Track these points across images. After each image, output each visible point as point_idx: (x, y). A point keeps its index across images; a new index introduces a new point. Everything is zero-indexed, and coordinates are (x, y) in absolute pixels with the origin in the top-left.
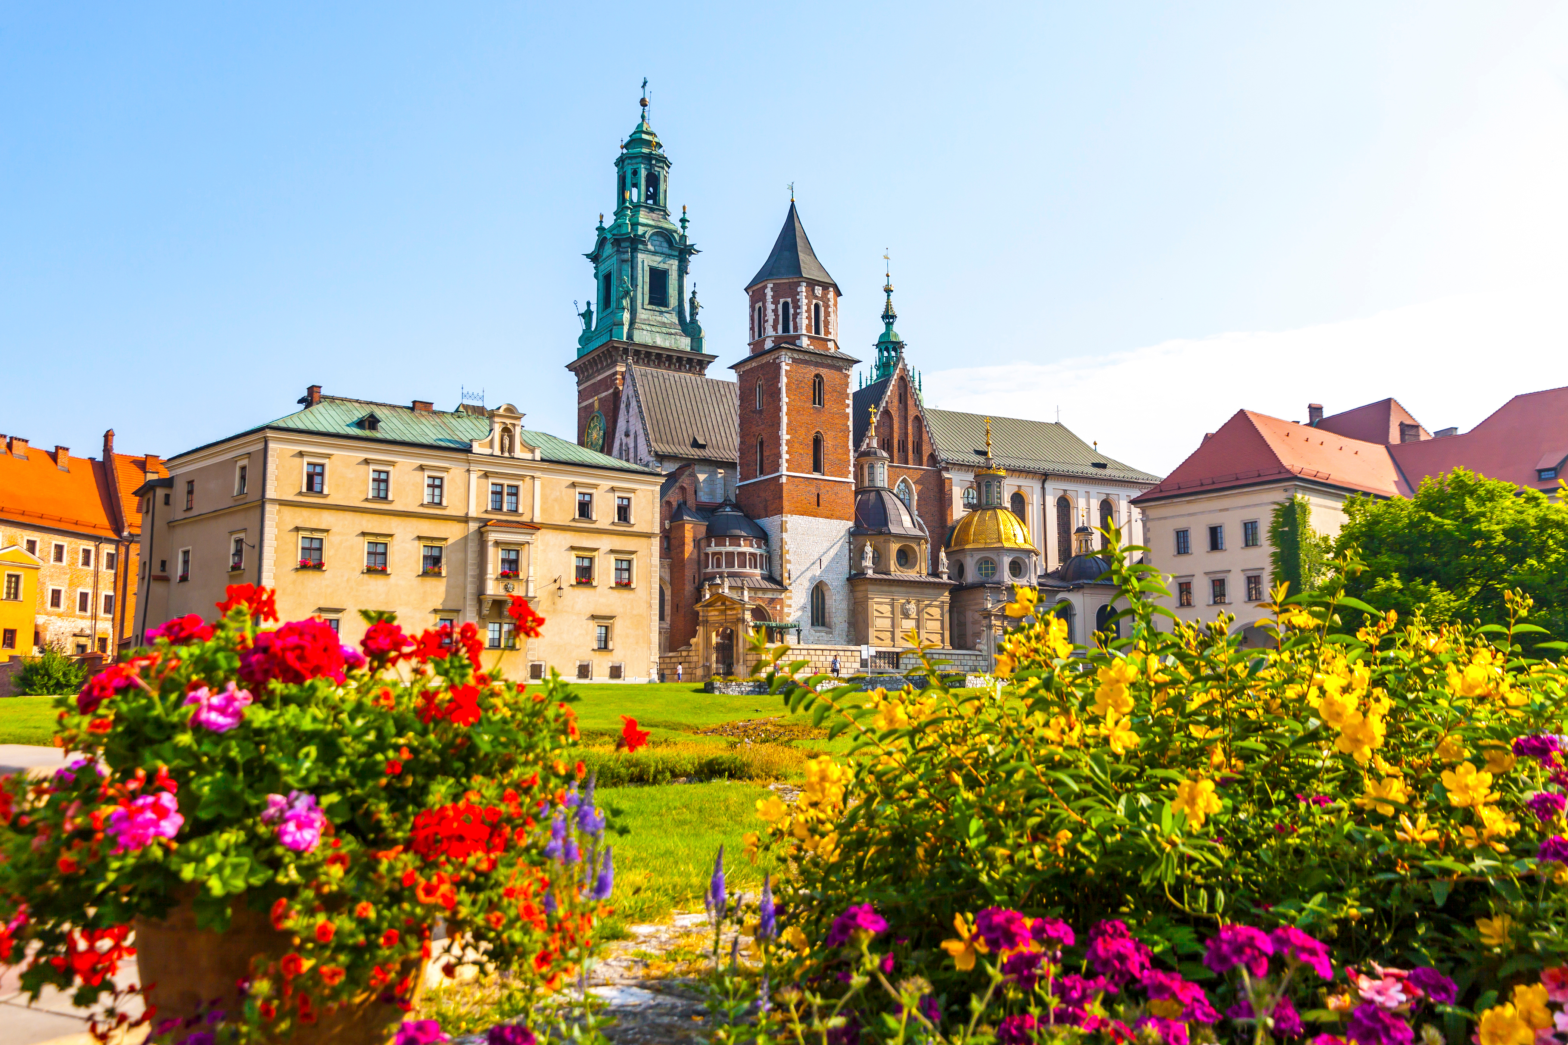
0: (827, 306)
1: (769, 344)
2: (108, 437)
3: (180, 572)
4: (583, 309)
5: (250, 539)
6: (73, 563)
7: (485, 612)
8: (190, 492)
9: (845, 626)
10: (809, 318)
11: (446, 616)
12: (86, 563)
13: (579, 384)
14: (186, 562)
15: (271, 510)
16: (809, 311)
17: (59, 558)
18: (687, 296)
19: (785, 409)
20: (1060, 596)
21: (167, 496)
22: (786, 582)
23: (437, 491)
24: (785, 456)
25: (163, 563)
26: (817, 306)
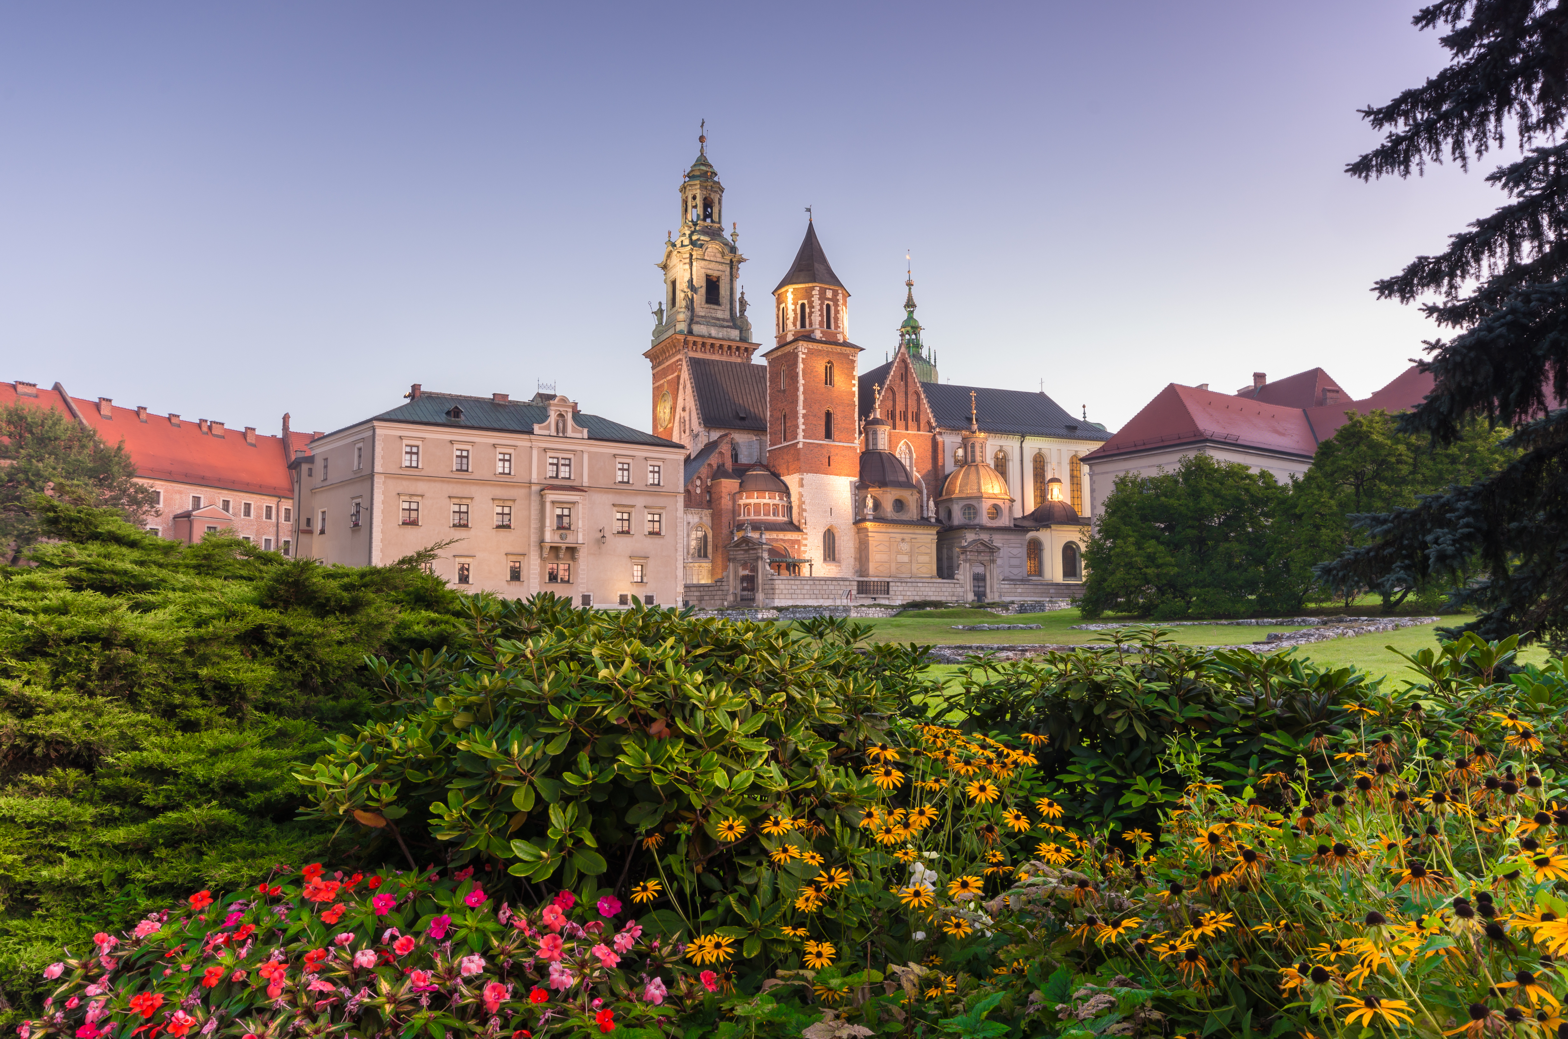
0: (836, 305)
1: (790, 338)
2: (286, 418)
3: (319, 527)
4: (656, 308)
5: (364, 504)
6: (259, 517)
7: (545, 555)
8: (326, 467)
9: (852, 561)
10: (821, 315)
11: (514, 558)
12: (269, 516)
13: (653, 368)
14: (324, 520)
15: (378, 481)
16: (821, 310)
17: (247, 513)
18: (738, 296)
19: (801, 389)
20: (1031, 535)
21: (310, 470)
22: (803, 526)
23: (507, 464)
24: (802, 427)
25: (309, 520)
26: (828, 306)
